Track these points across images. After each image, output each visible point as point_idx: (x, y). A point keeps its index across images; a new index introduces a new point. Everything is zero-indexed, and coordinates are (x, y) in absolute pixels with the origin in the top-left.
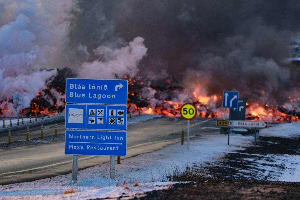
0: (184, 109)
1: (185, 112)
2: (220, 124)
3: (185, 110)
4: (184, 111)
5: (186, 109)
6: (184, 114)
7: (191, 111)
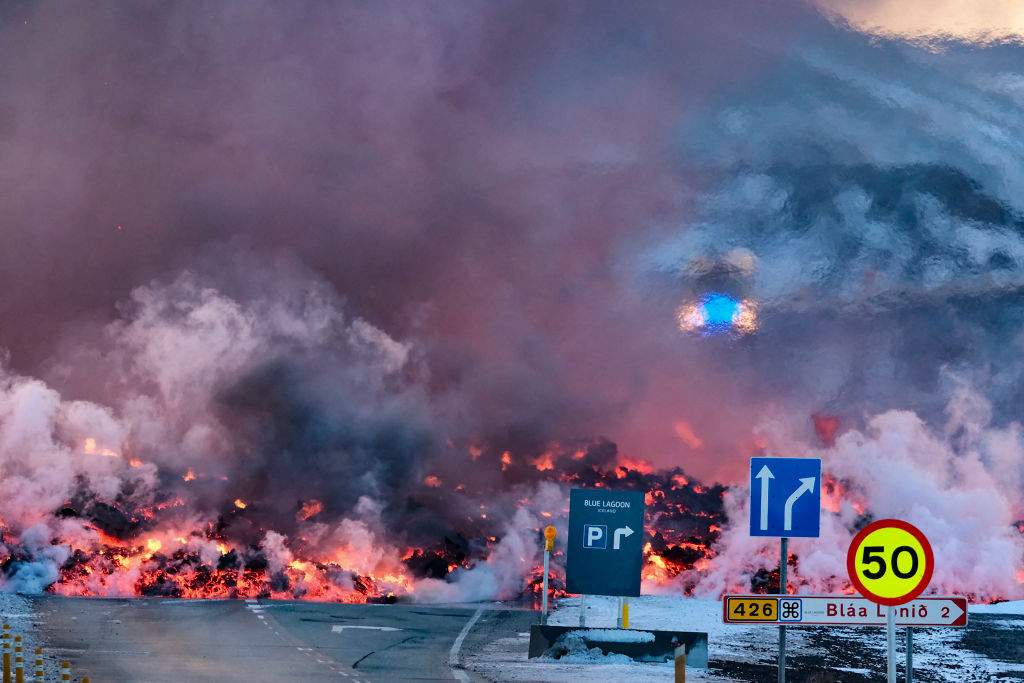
0: (868, 550)
1: (874, 567)
2: (739, 616)
3: (872, 554)
4: (867, 560)
5: (881, 549)
6: (867, 573)
7: (905, 562)
